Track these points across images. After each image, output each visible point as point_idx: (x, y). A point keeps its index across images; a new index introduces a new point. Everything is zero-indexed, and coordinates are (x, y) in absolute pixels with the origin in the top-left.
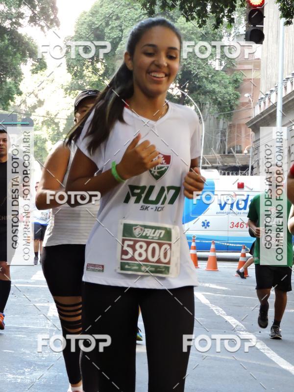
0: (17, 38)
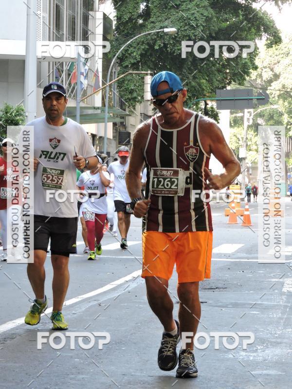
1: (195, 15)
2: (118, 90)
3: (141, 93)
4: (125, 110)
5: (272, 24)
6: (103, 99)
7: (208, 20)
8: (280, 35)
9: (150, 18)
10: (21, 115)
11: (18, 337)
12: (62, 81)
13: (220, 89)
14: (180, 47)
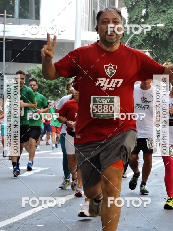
9: (148, 18)
14: (166, 36)
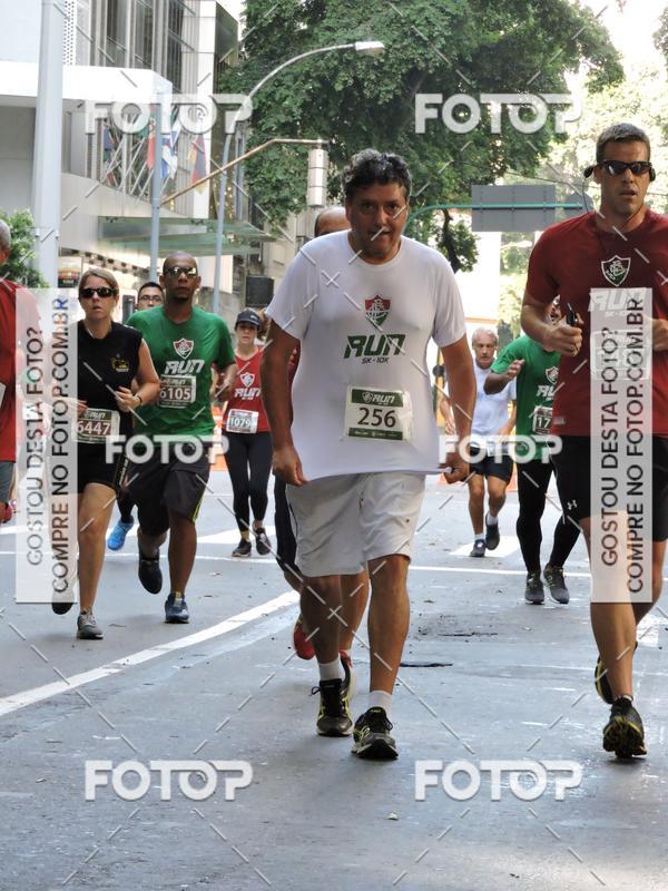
0: (556, 11)
1: (426, 14)
2: (246, 182)
3: (299, 190)
4: (261, 227)
5: (601, 37)
6: (212, 201)
7: (456, 23)
8: (621, 62)
9: (323, 17)
10: (25, 233)
11: (21, 734)
12: (120, 158)
13: (481, 183)
14: (392, 87)
